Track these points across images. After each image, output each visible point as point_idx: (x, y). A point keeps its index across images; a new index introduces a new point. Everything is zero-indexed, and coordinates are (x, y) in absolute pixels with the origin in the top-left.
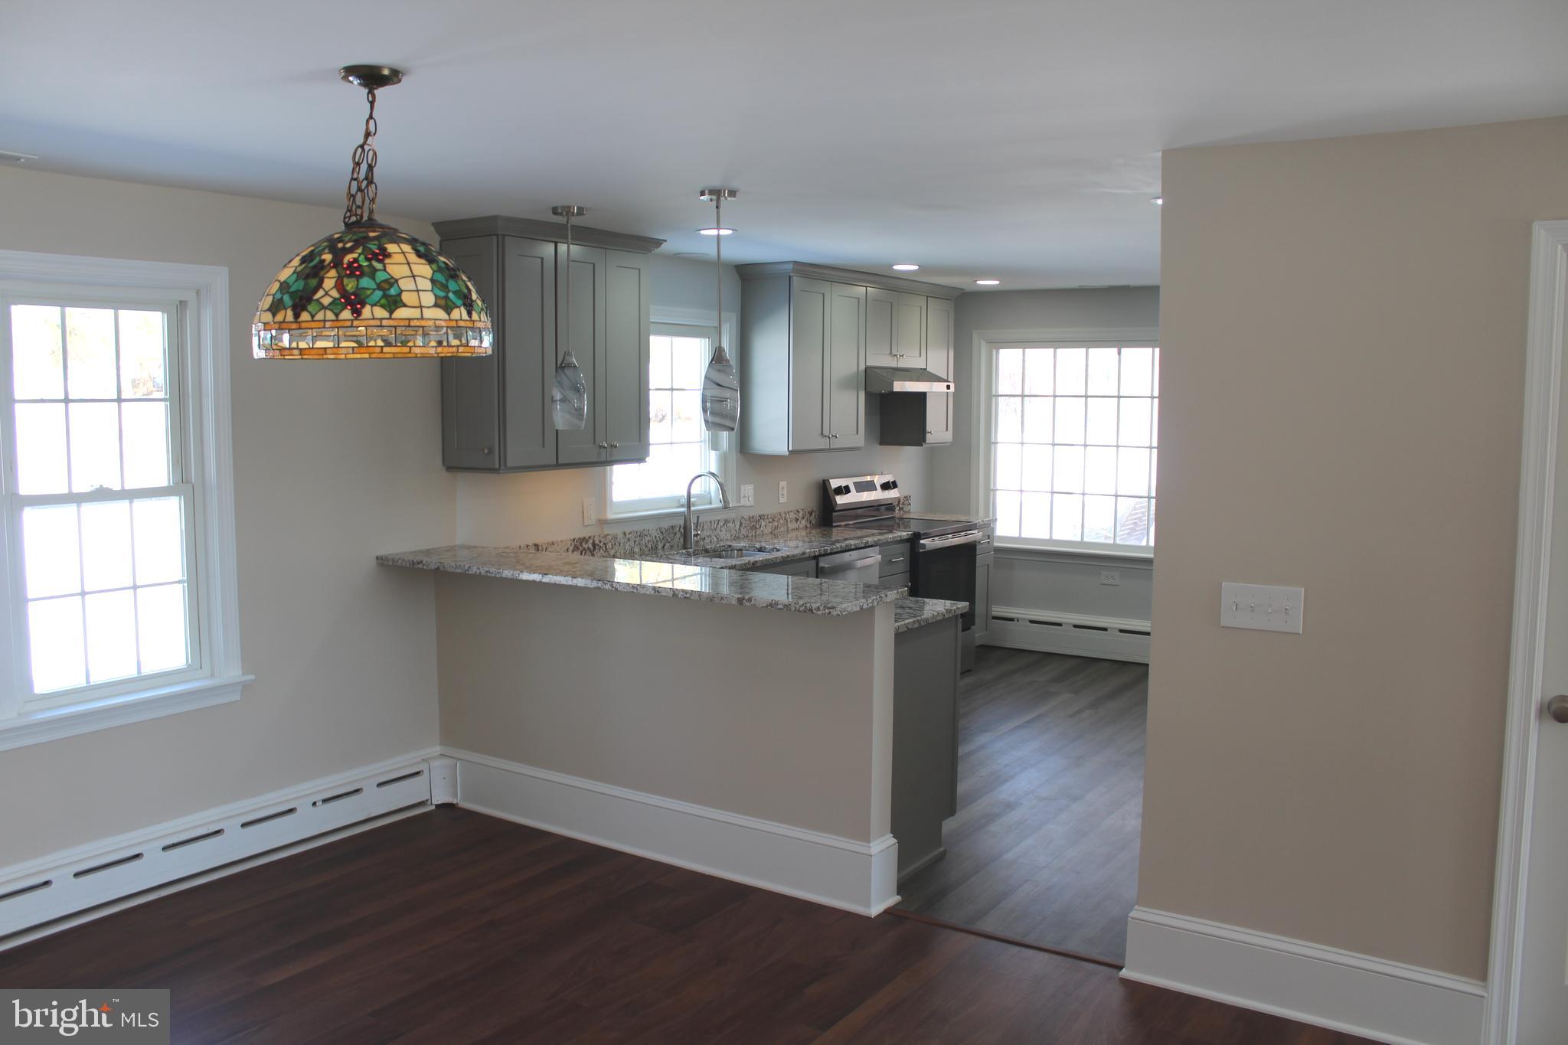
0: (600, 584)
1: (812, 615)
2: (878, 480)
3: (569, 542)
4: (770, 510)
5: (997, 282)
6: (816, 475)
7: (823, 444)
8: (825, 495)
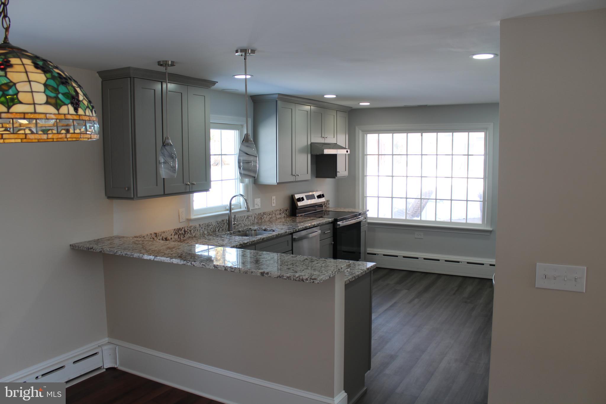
0: (185, 262)
1: (303, 282)
2: (316, 194)
3: (172, 231)
4: (268, 210)
5: (369, 104)
6: (289, 193)
7: (292, 179)
8: (293, 202)
